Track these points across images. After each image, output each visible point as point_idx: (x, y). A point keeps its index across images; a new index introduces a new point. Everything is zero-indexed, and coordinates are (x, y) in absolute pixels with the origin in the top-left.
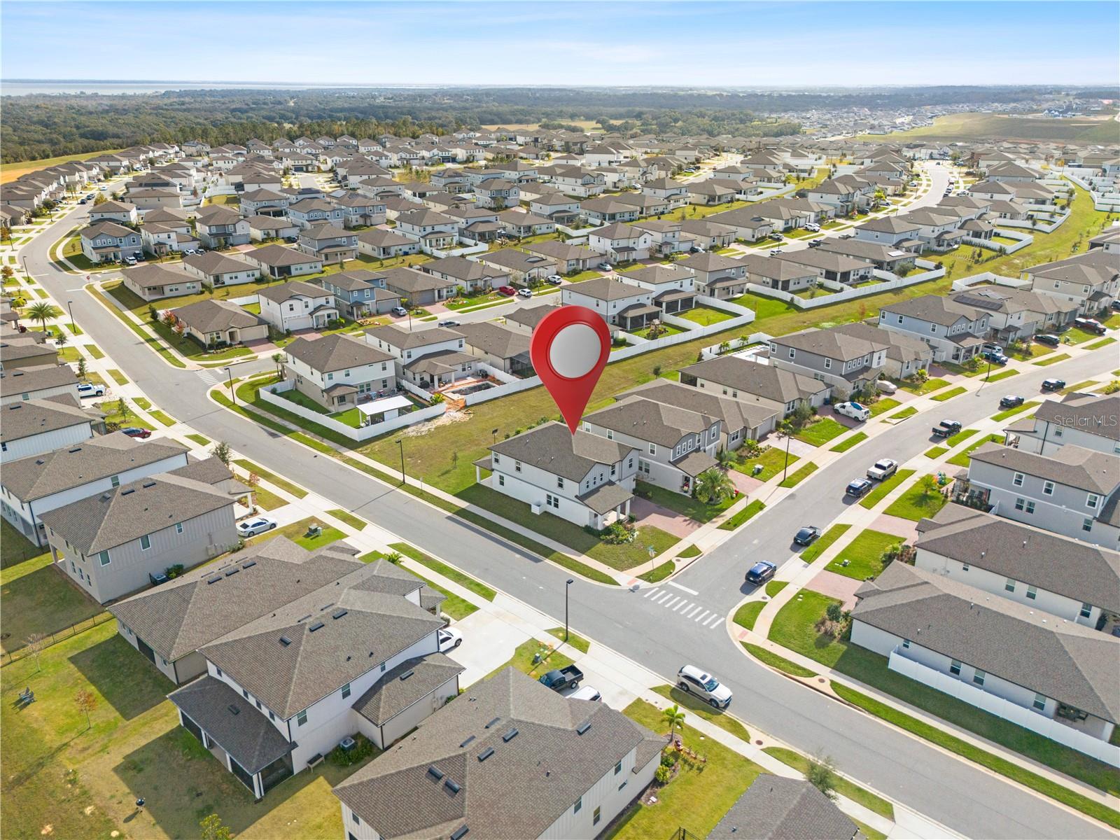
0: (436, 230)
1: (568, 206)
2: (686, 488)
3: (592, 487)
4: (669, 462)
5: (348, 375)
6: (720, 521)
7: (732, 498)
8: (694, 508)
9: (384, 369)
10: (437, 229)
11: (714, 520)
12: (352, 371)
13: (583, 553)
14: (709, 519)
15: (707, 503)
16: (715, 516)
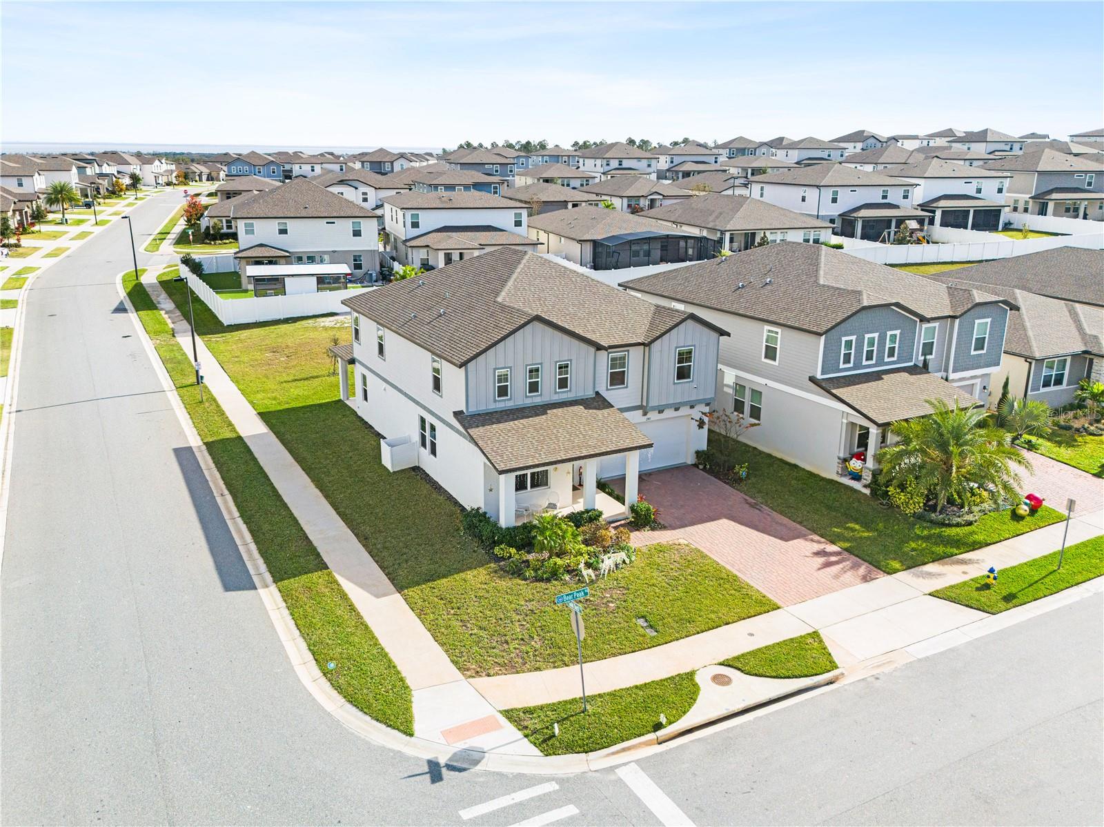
0: (624, 166)
1: (827, 152)
2: (855, 464)
3: (519, 396)
4: (812, 379)
5: (283, 231)
6: (950, 574)
7: (1016, 517)
8: (867, 526)
9: (357, 233)
10: (626, 164)
11: (930, 568)
12: (291, 225)
13: (400, 589)
14: (912, 563)
15: (919, 517)
16: (937, 559)
